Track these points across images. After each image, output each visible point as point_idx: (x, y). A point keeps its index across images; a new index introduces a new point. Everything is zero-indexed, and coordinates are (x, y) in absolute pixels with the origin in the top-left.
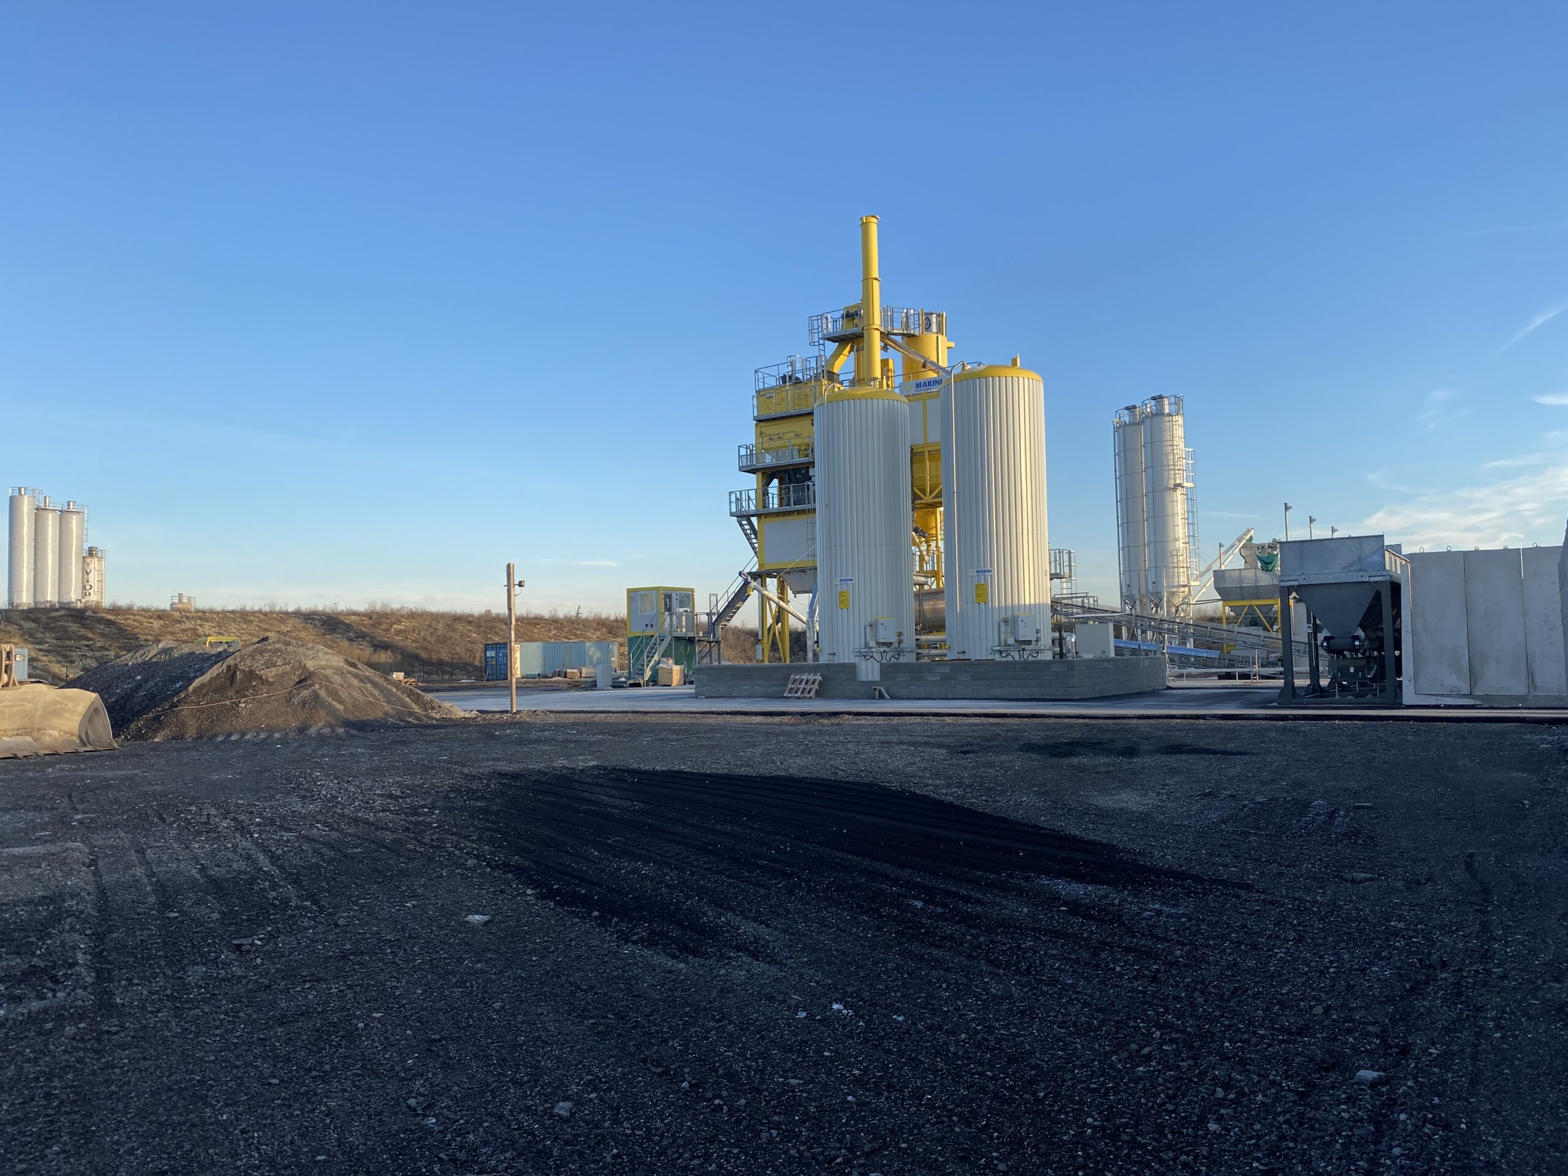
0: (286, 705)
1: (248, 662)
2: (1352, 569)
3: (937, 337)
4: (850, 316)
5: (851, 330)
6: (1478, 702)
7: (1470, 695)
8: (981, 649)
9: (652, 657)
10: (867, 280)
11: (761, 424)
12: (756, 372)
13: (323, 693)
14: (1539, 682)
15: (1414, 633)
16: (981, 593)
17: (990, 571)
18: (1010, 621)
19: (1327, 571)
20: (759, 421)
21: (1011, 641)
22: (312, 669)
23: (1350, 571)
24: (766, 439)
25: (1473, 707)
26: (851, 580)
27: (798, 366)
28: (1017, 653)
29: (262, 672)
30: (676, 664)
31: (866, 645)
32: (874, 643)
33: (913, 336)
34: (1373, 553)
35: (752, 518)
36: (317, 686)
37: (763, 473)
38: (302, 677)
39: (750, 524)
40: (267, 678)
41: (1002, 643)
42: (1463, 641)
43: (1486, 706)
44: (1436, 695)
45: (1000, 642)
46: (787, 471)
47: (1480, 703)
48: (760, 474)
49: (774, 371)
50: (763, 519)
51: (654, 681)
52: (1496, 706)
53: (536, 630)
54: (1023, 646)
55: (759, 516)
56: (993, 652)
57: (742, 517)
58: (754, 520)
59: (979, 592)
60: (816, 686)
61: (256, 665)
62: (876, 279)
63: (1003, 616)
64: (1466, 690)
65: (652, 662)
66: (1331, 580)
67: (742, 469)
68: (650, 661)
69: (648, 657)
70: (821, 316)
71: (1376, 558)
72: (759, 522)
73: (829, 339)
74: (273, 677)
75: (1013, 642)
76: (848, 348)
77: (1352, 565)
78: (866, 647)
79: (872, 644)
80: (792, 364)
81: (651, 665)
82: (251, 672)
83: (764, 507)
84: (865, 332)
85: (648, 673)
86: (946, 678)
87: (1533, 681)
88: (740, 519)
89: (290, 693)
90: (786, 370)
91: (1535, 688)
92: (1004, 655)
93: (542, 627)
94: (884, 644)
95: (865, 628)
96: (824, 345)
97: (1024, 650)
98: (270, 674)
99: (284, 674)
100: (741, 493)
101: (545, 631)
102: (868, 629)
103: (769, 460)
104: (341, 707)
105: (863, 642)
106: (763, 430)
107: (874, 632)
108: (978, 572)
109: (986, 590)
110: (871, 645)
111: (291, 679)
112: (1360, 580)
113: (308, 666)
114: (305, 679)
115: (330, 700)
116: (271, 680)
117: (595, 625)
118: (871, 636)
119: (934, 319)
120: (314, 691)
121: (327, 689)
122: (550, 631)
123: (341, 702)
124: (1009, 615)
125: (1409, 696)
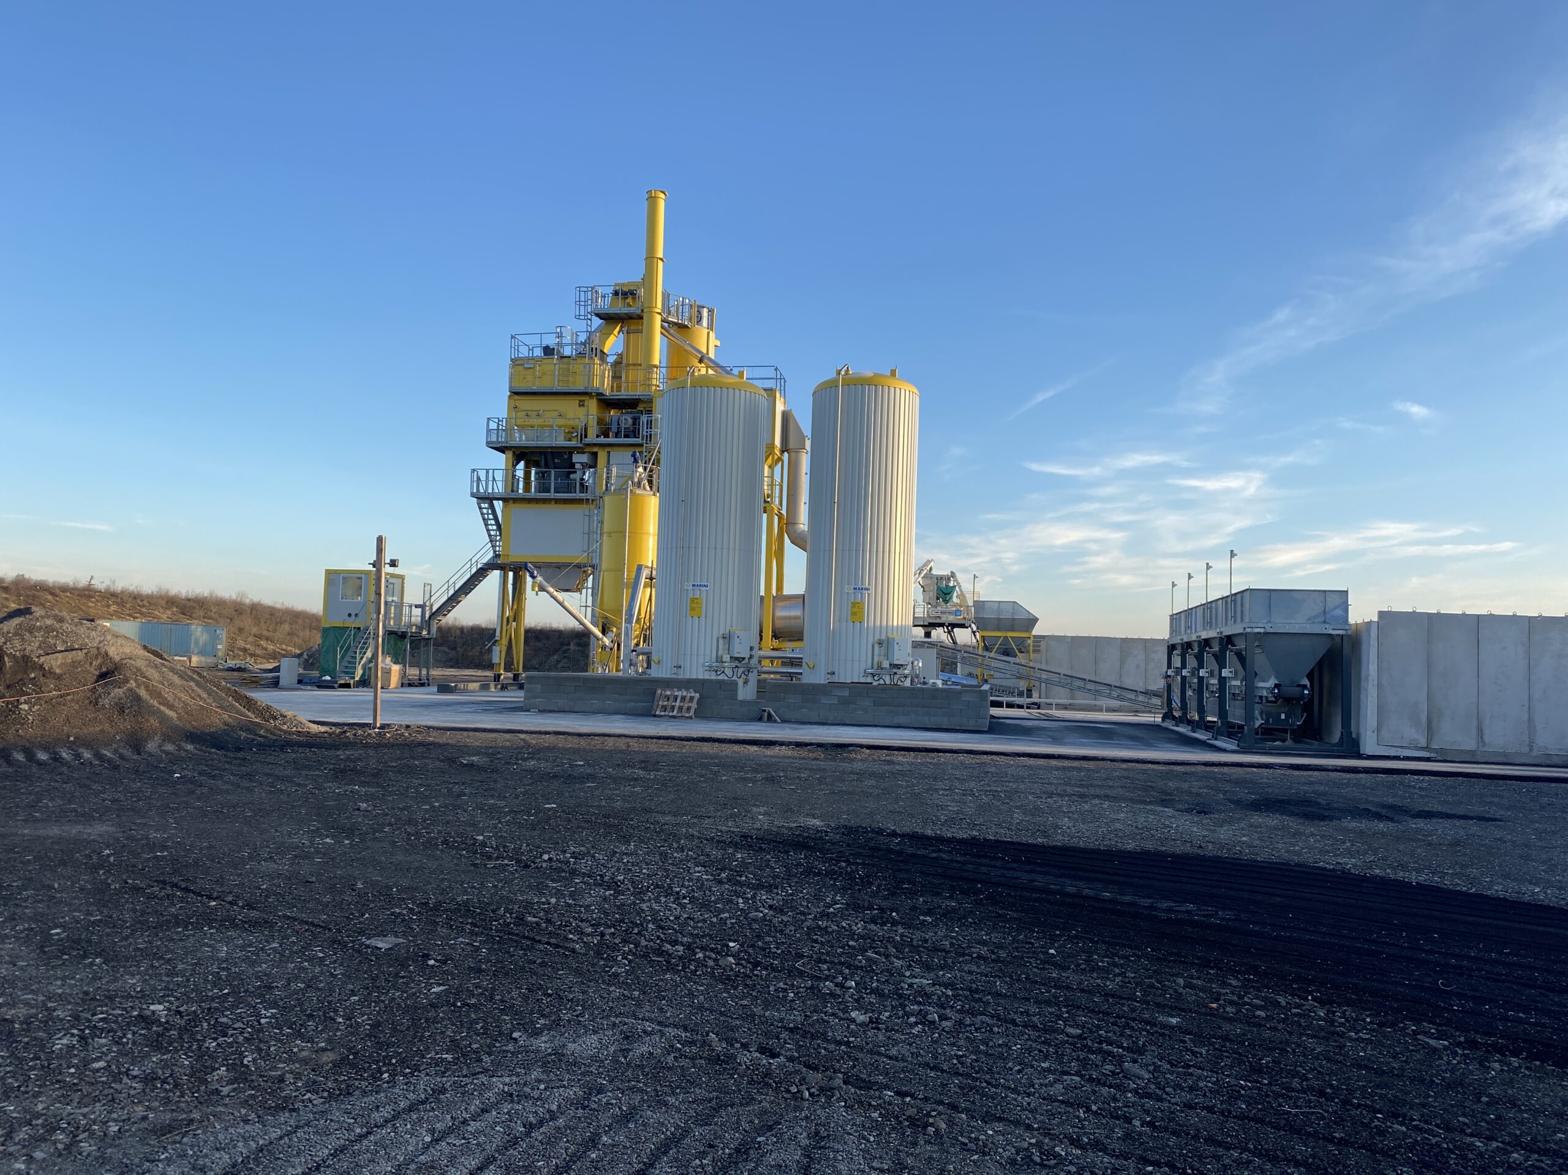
0: (91, 707)
1: (17, 643)
2: (1317, 621)
3: (708, 333)
4: (624, 294)
5: (620, 308)
6: (1432, 755)
7: (1426, 748)
8: (853, 672)
9: (365, 653)
10: (650, 258)
11: (516, 397)
12: (512, 337)
13: (143, 693)
14: (1487, 738)
15: (1379, 686)
16: (856, 611)
17: (867, 589)
18: (885, 644)
19: (1293, 621)
20: (515, 393)
21: (886, 664)
22: (117, 658)
23: (1314, 623)
24: (521, 414)
25: (1428, 760)
26: (706, 586)
27: (567, 339)
28: (888, 676)
29: (42, 659)
30: (395, 663)
31: (719, 660)
32: (729, 657)
33: (686, 327)
34: (1336, 608)
35: (495, 502)
36: (132, 684)
37: (514, 452)
38: (104, 670)
39: (492, 507)
40: (51, 668)
41: (875, 666)
42: (1422, 697)
43: (1440, 758)
44: (1396, 747)
45: (872, 664)
46: (545, 454)
47: (1435, 755)
48: (510, 454)
49: (534, 341)
50: (511, 505)
51: (364, 683)
52: (1449, 759)
53: (90, 604)
54: (895, 670)
55: (505, 500)
56: (866, 674)
57: (485, 499)
58: (498, 505)
59: (854, 610)
60: (694, 705)
61: (29, 648)
62: (661, 259)
63: (877, 637)
64: (1423, 742)
65: (364, 659)
66: (1296, 629)
67: (490, 445)
68: (362, 658)
69: (360, 653)
70: (593, 288)
71: (1339, 612)
72: (504, 507)
73: (597, 315)
74: (59, 667)
75: (888, 666)
76: (618, 328)
77: (1316, 617)
78: (717, 661)
79: (726, 658)
80: (560, 336)
81: (362, 662)
82: (26, 659)
83: (512, 491)
84: (645, 316)
85: (359, 672)
86: (844, 702)
87: (1482, 738)
88: (480, 501)
89: (93, 690)
90: (551, 341)
91: (1484, 744)
92: (876, 678)
93: (98, 601)
94: (737, 659)
95: (718, 640)
96: (590, 320)
97: (895, 673)
98: (55, 662)
99: (75, 664)
100: (487, 472)
101: (103, 606)
102: (721, 641)
103: (520, 439)
104: (172, 714)
105: (714, 655)
106: (518, 404)
107: (727, 646)
108: (855, 589)
109: (863, 608)
110: (724, 660)
111: (88, 672)
112: (1325, 632)
113: (111, 654)
114: (109, 673)
115: (156, 703)
116: (58, 671)
117: (163, 603)
118: (724, 650)
119: (705, 312)
120: (130, 690)
121: (147, 688)
122: (109, 606)
123: (171, 707)
124: (883, 637)
125: (1369, 746)
